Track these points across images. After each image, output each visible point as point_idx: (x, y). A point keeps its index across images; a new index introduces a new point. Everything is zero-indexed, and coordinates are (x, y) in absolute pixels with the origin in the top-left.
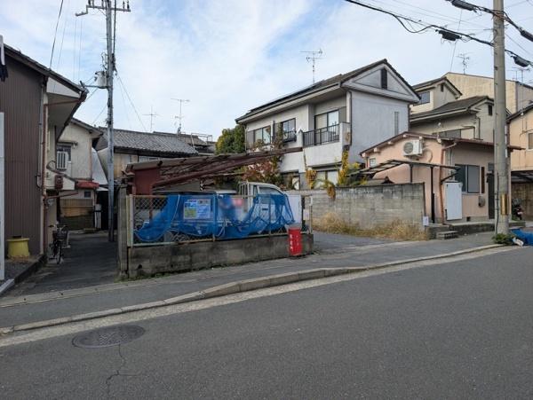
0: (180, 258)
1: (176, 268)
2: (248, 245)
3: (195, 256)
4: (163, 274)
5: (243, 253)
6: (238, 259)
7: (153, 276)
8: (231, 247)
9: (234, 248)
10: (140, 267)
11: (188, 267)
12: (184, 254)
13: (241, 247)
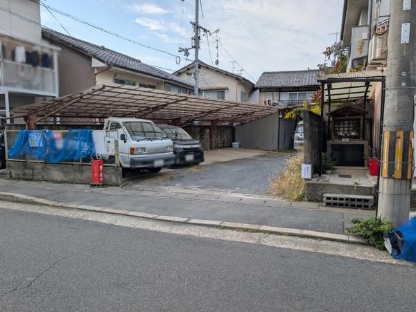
0: (27, 171)
1: (26, 177)
2: (65, 169)
3: (35, 171)
4: (19, 179)
5: (62, 174)
6: (59, 179)
7: (15, 179)
8: (55, 168)
9: (57, 170)
10: (11, 173)
11: (31, 177)
12: (30, 169)
13: (60, 170)
